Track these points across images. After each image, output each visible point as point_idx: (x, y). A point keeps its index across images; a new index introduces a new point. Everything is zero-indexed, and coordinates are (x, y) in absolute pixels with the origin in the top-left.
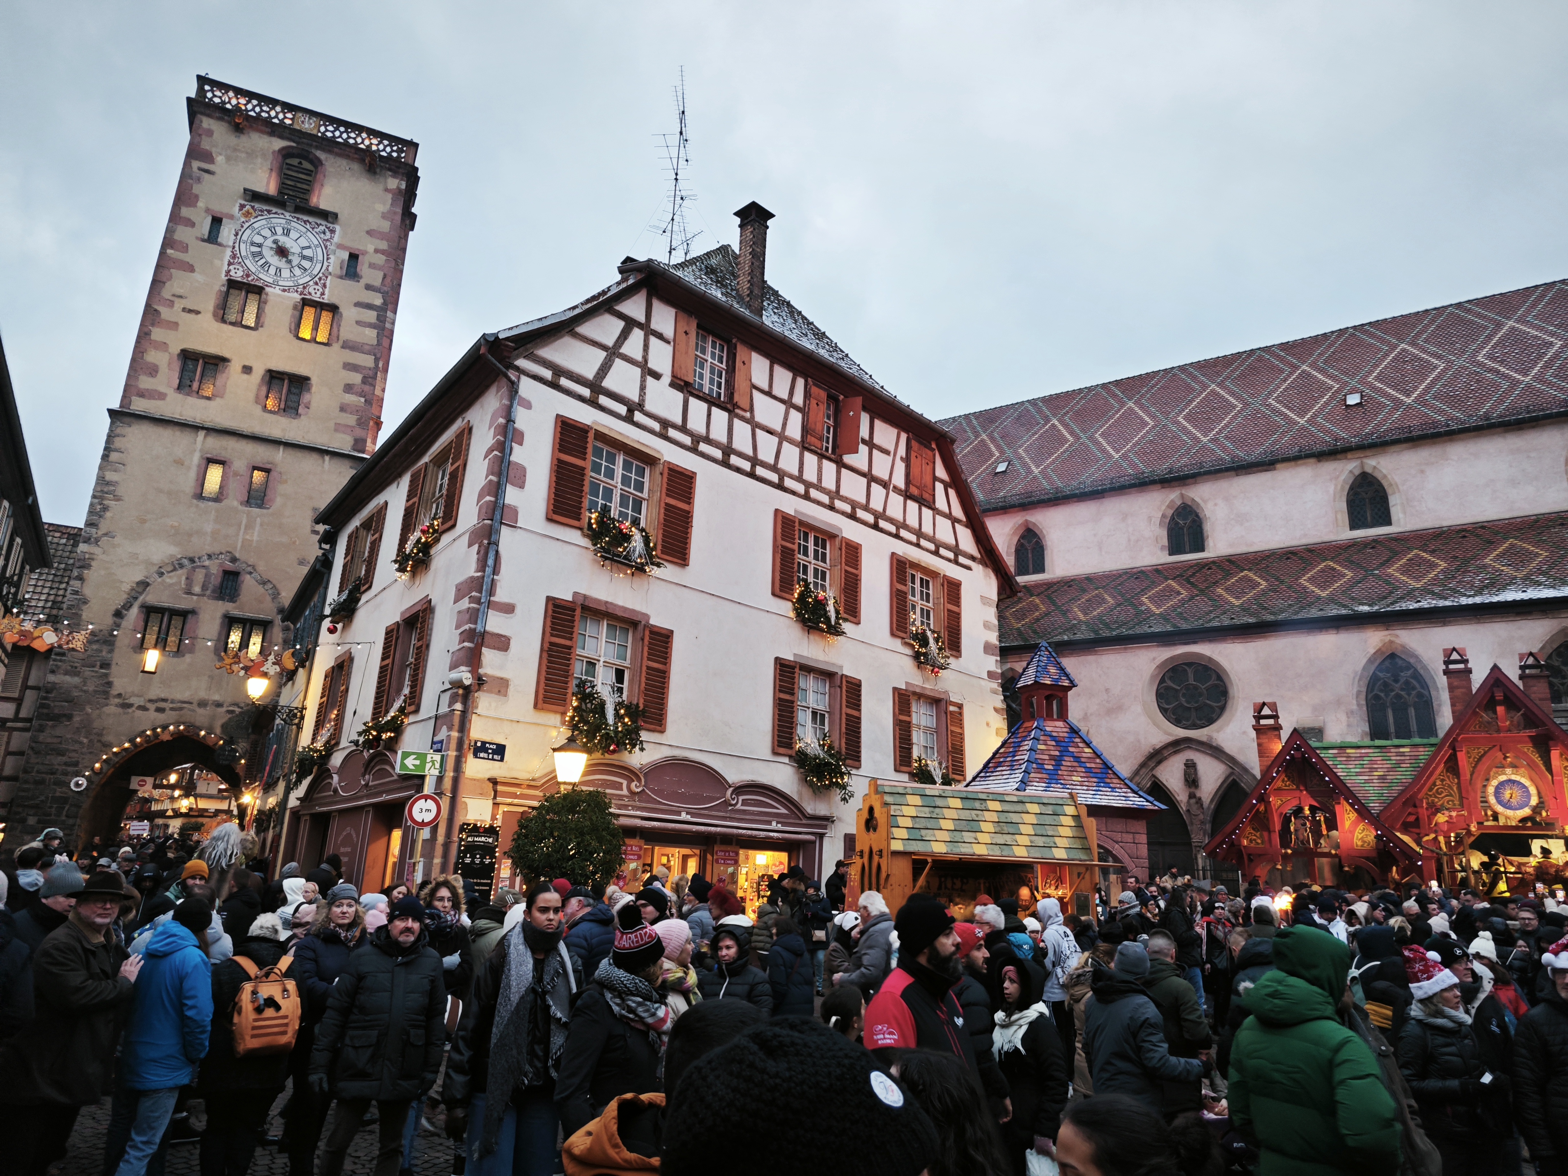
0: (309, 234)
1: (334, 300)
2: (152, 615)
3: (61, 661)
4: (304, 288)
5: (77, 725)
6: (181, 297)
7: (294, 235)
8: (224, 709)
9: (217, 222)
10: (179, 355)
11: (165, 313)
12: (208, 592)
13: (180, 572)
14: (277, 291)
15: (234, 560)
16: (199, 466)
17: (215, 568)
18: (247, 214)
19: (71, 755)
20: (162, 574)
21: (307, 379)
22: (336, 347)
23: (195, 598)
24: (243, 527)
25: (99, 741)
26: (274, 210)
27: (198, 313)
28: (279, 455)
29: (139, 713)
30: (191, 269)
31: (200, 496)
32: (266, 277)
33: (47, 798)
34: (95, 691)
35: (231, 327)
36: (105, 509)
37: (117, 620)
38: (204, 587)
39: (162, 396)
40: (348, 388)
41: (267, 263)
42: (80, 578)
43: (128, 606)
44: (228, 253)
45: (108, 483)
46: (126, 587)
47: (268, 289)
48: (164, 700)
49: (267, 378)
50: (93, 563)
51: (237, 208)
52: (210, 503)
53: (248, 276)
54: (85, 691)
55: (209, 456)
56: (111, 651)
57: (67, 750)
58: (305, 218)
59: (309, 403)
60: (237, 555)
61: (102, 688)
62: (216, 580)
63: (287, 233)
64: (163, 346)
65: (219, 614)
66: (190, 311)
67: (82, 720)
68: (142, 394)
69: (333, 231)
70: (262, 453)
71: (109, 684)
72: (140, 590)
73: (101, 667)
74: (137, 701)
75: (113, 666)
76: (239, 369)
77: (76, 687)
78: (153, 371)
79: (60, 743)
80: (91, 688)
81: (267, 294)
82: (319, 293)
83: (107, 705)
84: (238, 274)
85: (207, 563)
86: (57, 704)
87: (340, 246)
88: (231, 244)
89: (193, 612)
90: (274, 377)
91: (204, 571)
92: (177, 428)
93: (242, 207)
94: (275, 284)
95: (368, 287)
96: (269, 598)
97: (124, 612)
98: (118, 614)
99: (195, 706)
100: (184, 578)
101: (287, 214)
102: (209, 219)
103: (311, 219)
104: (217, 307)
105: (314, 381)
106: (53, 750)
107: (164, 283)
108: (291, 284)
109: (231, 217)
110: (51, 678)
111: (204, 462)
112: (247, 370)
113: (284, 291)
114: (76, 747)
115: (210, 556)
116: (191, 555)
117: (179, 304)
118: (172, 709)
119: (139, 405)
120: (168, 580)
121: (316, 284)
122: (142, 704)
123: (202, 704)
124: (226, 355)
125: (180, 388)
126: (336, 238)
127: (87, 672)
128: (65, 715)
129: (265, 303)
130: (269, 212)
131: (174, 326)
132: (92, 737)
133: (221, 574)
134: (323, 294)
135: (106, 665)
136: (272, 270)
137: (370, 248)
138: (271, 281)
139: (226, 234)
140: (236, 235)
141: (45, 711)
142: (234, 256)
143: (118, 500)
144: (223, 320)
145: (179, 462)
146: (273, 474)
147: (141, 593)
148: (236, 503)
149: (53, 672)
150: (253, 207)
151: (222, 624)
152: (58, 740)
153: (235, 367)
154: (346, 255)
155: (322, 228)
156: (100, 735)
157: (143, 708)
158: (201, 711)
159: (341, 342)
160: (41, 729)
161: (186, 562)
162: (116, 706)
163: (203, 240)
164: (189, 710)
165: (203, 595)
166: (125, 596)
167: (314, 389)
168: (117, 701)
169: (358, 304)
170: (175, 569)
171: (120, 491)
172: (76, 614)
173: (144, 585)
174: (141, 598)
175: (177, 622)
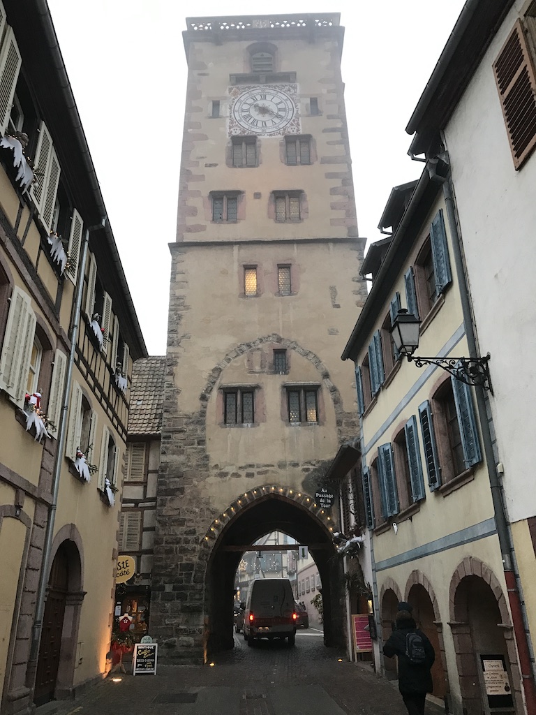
0: (279, 94)
1: (307, 132)
2: (228, 395)
3: (168, 443)
4: (284, 130)
5: (188, 497)
6: (203, 158)
7: (269, 98)
8: (300, 468)
9: (216, 105)
10: (209, 197)
11: (195, 171)
12: (266, 369)
13: (242, 356)
14: (266, 137)
15: (280, 340)
16: (238, 272)
17: (267, 349)
18: (235, 94)
19: (190, 524)
20: (229, 359)
21: (301, 192)
22: (317, 164)
23: (257, 375)
24: (280, 313)
25: (208, 509)
26: (252, 85)
27: (215, 165)
28: (295, 253)
29: (234, 479)
30: (205, 138)
31: (244, 295)
32: (256, 130)
33: (177, 565)
34: (198, 465)
35: (240, 169)
36: (180, 317)
37: (204, 403)
38: (262, 366)
39: (203, 228)
40: (334, 191)
41: (255, 120)
42: (171, 374)
43: (209, 390)
44: (228, 121)
45: (178, 298)
46: (205, 375)
47: (259, 137)
48: (251, 466)
49: (273, 198)
50: (178, 361)
51: (227, 91)
52: (253, 299)
53: (244, 132)
54: (190, 466)
55: (244, 263)
56: (204, 429)
57: (185, 520)
58: (274, 84)
59: (307, 208)
60: (281, 336)
61: (202, 462)
62: (270, 359)
63: (264, 98)
64: (197, 193)
65: (278, 386)
66: (211, 165)
67: (192, 493)
68: (189, 230)
69: (295, 88)
70: (282, 254)
71: (207, 457)
72: (216, 375)
73: (199, 444)
74: (231, 470)
75: (207, 441)
76: (252, 196)
77: (183, 464)
78: (194, 212)
79: (179, 514)
80: (194, 464)
81: (260, 141)
82: (295, 131)
83: (209, 476)
84: (237, 132)
85: (260, 346)
86: (172, 480)
87: (302, 96)
88: (228, 115)
89: (258, 387)
90: (278, 196)
91: (260, 352)
92: (218, 248)
93: (230, 90)
94: (264, 132)
95: (329, 117)
96: (313, 367)
97: (207, 395)
98: (203, 398)
99: (276, 469)
100: (246, 361)
101: (261, 86)
102: (211, 103)
103: (278, 84)
104: (228, 158)
105: (307, 191)
106: (173, 521)
107: (190, 151)
108: (275, 129)
109: (225, 98)
110: (164, 459)
111: (242, 269)
112: (257, 196)
113: (271, 135)
114: (191, 516)
115: (261, 340)
116: (248, 342)
117: (202, 163)
118: (259, 473)
119: (189, 238)
120: (235, 364)
121: (292, 125)
122: (235, 471)
123: (282, 465)
124: (241, 189)
125: (214, 220)
126: (298, 91)
127: (189, 450)
128: (178, 489)
129: (260, 147)
130: (249, 88)
131: (202, 177)
132: (202, 507)
133: (272, 353)
134: (298, 130)
135: (201, 442)
136: (260, 124)
137: (324, 91)
138: (260, 131)
139: (224, 110)
140: (230, 108)
141: (164, 487)
142: (232, 122)
143: (188, 309)
144: (234, 166)
145: (225, 272)
146: (293, 268)
147: (217, 378)
148: (271, 295)
149: (164, 453)
150: (238, 88)
151: (282, 393)
152: (176, 512)
153: (249, 196)
154: (308, 101)
155: (287, 88)
156: (207, 503)
157: (236, 475)
158: (282, 472)
159: (319, 159)
160: (163, 505)
161: (245, 348)
162: (216, 476)
163: (210, 118)
164: (273, 472)
165: (263, 372)
166: (206, 382)
167: (308, 198)
168: (216, 471)
169: (324, 131)
170: (238, 355)
171: (187, 303)
172: (173, 402)
173: (218, 370)
174: (218, 382)
175: (248, 397)
